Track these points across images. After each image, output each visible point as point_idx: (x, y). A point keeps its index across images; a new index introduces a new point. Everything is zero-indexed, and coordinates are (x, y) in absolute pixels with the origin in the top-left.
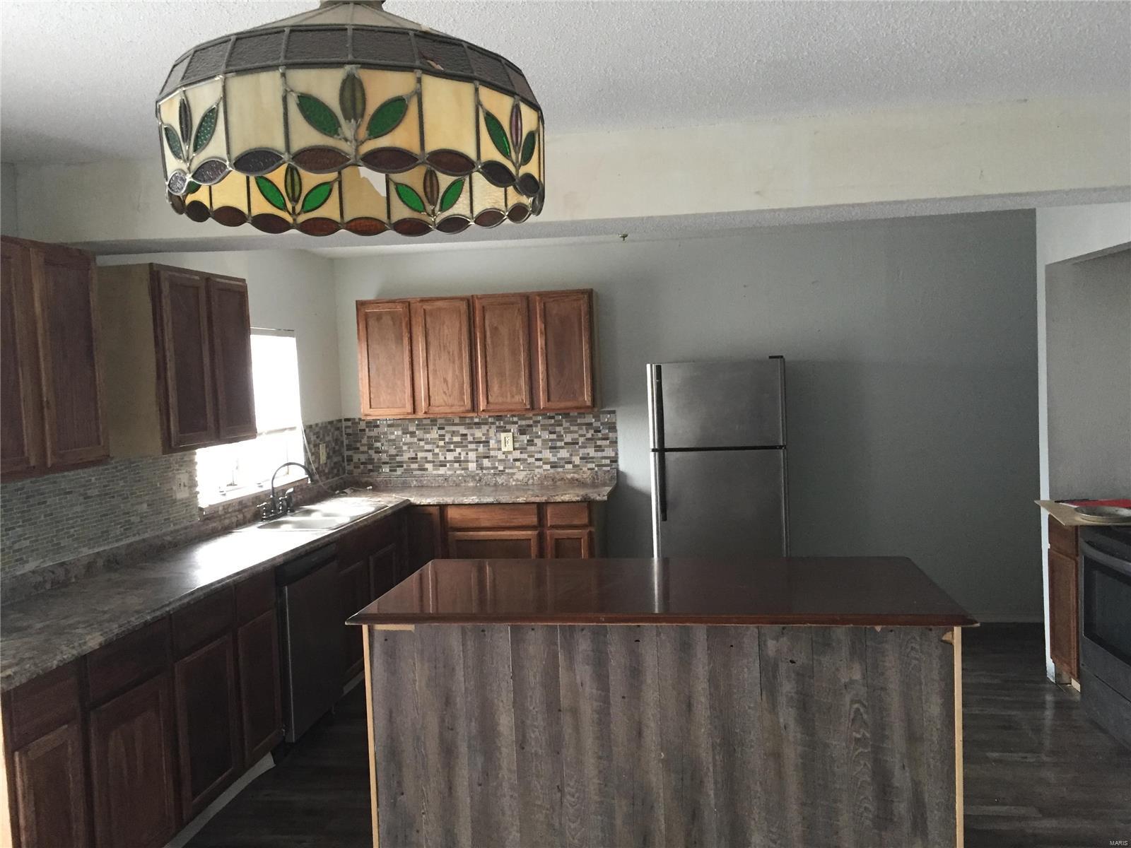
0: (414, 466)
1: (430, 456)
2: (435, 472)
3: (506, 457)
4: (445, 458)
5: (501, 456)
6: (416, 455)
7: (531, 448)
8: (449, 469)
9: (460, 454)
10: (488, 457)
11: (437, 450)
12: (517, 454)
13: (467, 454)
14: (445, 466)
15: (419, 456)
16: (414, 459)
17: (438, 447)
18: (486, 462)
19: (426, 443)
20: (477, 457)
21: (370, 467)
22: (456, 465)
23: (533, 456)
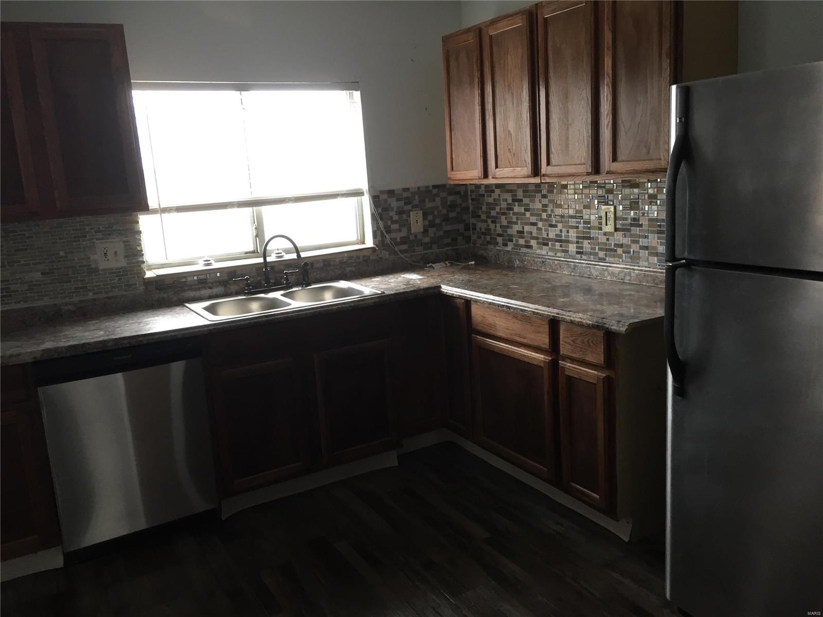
0: (522, 242)
1: (534, 230)
2: (538, 251)
3: (608, 239)
4: (548, 234)
5: (603, 239)
6: (523, 229)
7: (636, 230)
8: (551, 250)
9: (561, 231)
10: (589, 238)
11: (540, 224)
12: (619, 237)
13: (568, 232)
14: (547, 245)
15: (525, 230)
16: (521, 233)
17: (541, 220)
18: (586, 244)
19: (532, 215)
20: (578, 237)
21: (488, 238)
22: (558, 244)
23: (638, 242)
